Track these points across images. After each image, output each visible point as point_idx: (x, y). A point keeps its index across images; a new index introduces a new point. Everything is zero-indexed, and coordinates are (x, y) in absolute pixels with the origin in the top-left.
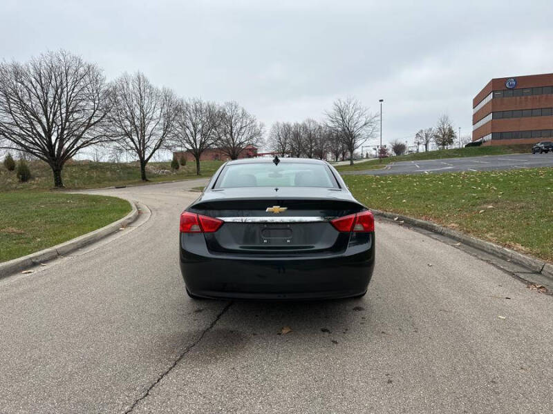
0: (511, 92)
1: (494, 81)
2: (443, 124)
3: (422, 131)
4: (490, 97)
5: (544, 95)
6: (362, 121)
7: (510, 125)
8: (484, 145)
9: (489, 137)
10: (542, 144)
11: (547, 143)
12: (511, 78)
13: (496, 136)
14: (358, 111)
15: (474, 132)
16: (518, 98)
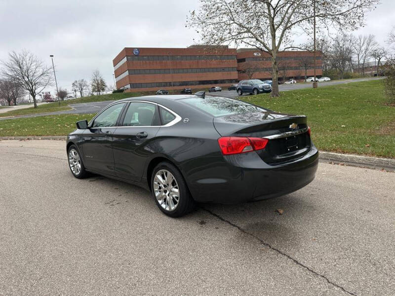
0: (137, 57)
1: (126, 49)
2: (96, 76)
3: (76, 81)
4: (125, 60)
5: (155, 61)
6: (40, 71)
7: (139, 79)
8: (125, 92)
9: (129, 86)
10: (161, 91)
11: (164, 90)
12: (135, 48)
13: (133, 86)
14: (35, 63)
15: (117, 83)
16: (141, 61)
